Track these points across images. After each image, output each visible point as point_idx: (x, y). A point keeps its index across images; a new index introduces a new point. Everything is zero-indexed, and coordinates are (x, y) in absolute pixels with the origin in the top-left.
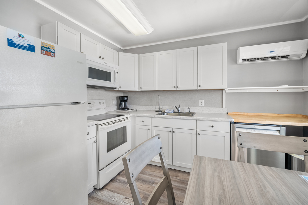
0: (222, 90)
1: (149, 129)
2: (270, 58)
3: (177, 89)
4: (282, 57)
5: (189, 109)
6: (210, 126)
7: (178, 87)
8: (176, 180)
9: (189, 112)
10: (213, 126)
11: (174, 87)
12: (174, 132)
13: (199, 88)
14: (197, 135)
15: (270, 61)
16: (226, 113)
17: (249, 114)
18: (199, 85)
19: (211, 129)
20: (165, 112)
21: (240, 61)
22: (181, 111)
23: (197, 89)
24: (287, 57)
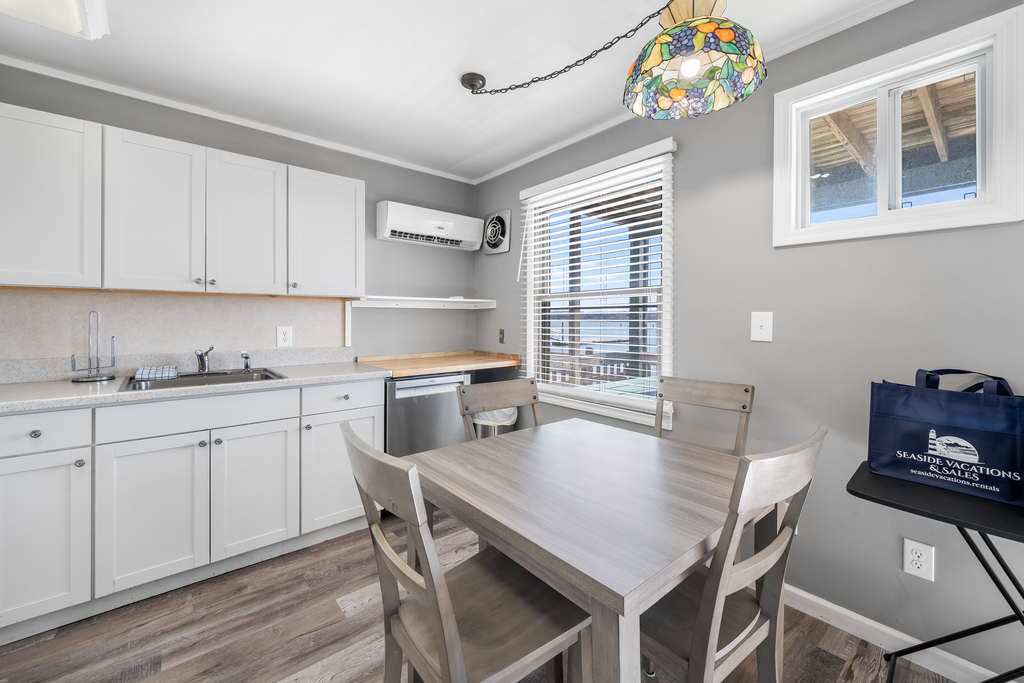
0: (344, 299)
1: (80, 464)
2: (436, 240)
3: (210, 289)
4: (453, 242)
5: (247, 358)
6: (339, 398)
7: (213, 282)
8: (245, 598)
9: (247, 366)
10: (346, 397)
11: (198, 281)
12: (218, 442)
13: (293, 291)
14: (304, 431)
15: (435, 244)
16: (352, 360)
17: (400, 357)
18: (291, 282)
19: (344, 404)
20: (138, 377)
21: (387, 233)
22: (212, 366)
23: (285, 294)
24: (457, 242)
